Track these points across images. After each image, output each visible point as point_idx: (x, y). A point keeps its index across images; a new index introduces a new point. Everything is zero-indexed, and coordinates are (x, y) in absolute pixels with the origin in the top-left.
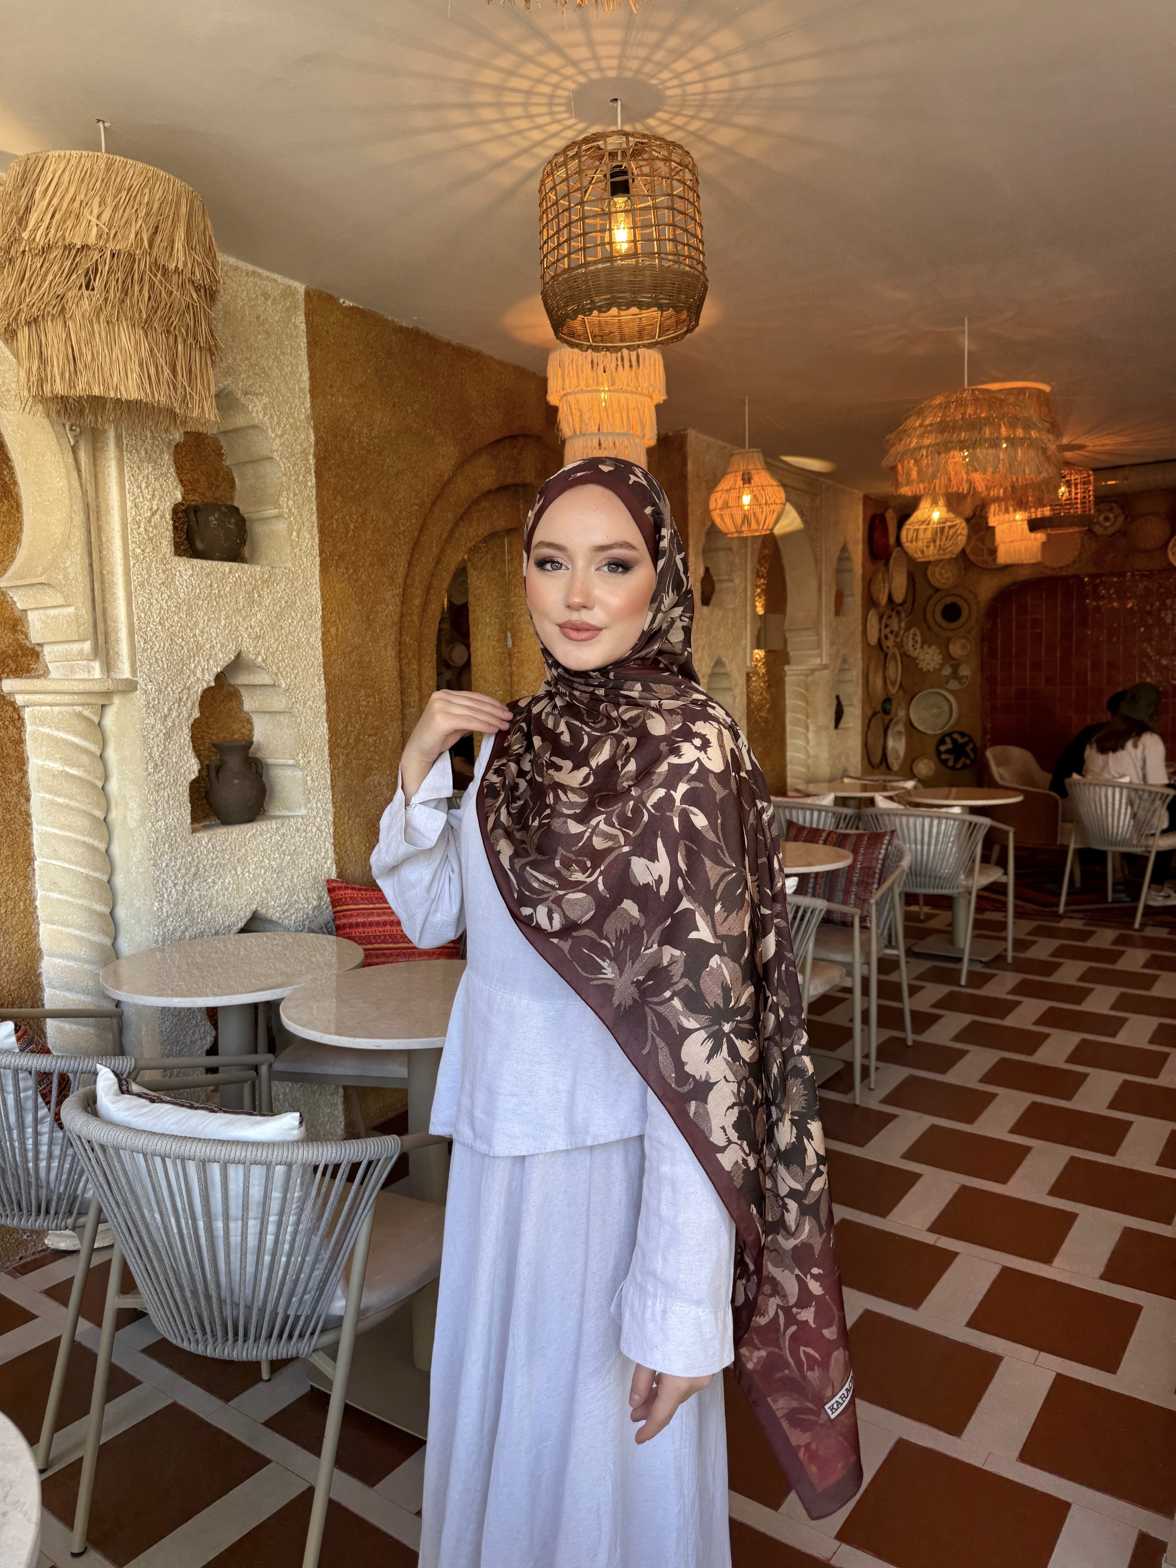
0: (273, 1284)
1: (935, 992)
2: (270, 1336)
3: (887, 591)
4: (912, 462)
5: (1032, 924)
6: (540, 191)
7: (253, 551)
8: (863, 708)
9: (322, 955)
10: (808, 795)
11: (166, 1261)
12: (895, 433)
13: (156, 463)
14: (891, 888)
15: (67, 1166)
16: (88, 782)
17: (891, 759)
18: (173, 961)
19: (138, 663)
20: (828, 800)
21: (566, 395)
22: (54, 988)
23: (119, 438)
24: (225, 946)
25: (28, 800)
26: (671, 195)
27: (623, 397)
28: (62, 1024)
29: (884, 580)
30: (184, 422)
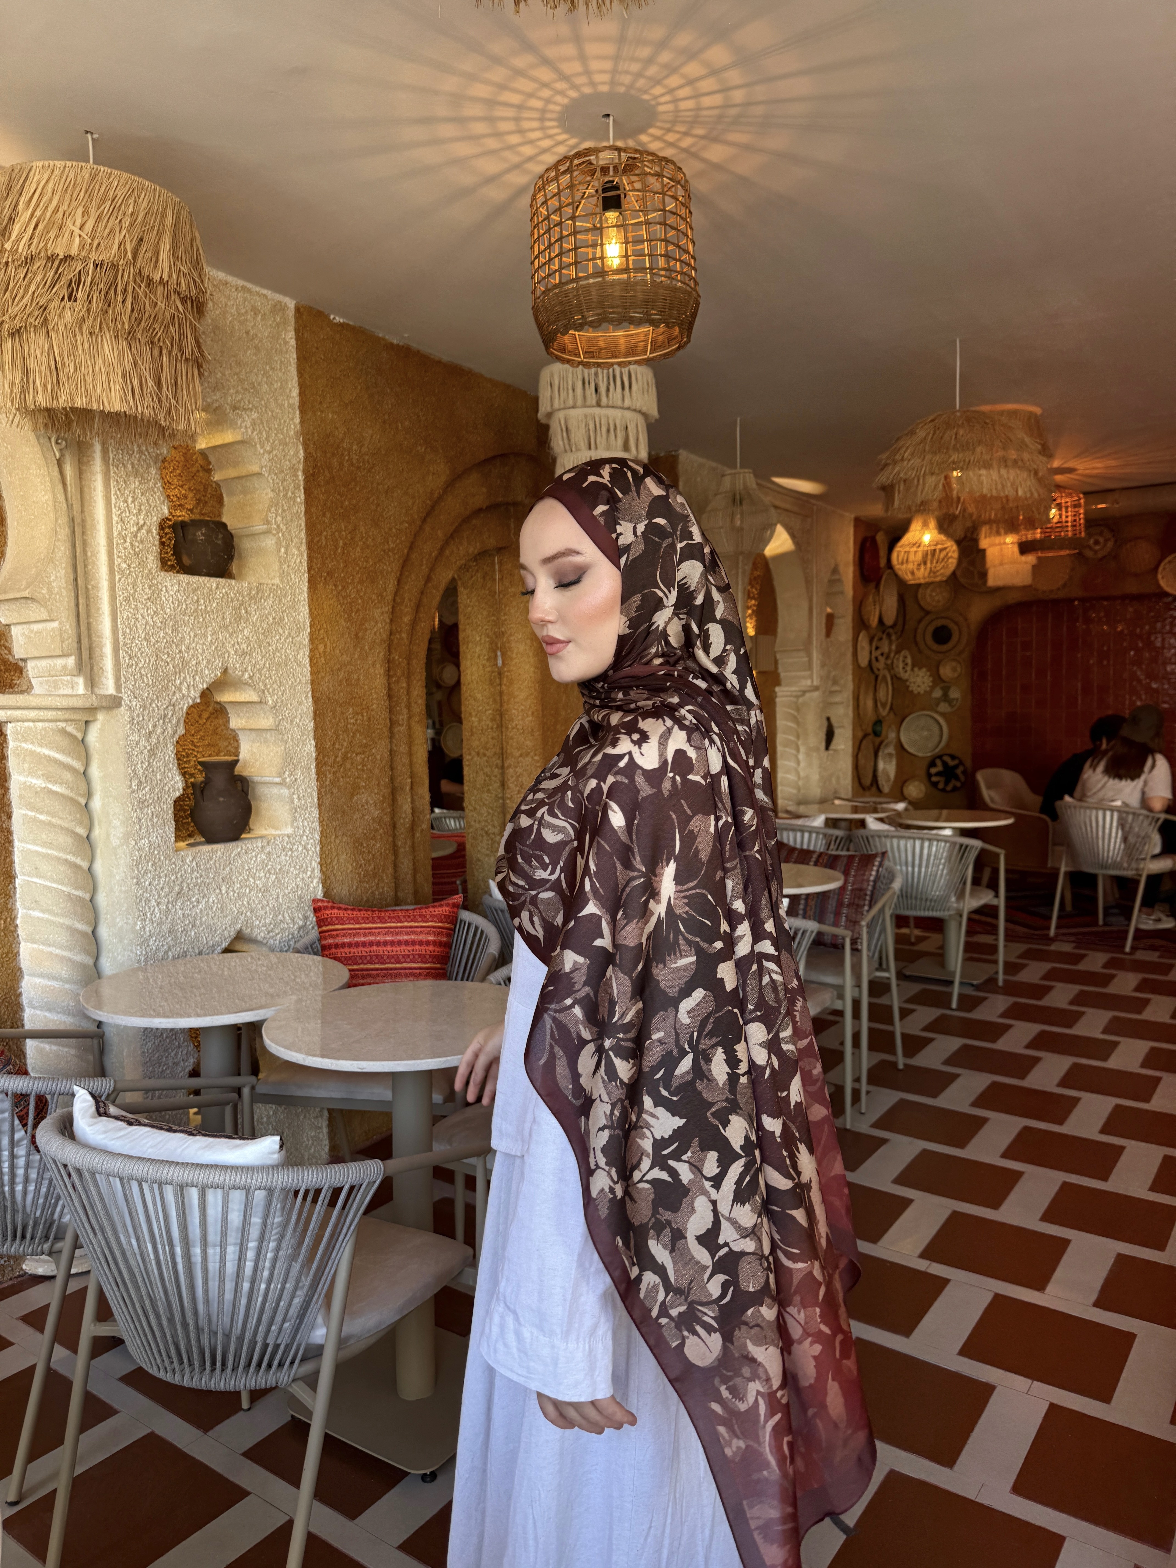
0: (252, 1312)
1: (926, 1014)
2: (249, 1365)
3: (877, 613)
5: (1022, 947)
6: (531, 206)
7: (240, 567)
8: (854, 730)
9: (307, 975)
10: (799, 817)
11: (143, 1289)
12: (888, 453)
13: (142, 477)
14: (882, 910)
15: (44, 1190)
16: (71, 799)
17: (882, 781)
18: (155, 981)
19: (123, 679)
20: (819, 821)
21: (556, 411)
22: (35, 1008)
23: (105, 452)
24: (209, 967)
25: (10, 817)
26: (664, 210)
28: (42, 1045)
29: (875, 602)
30: (173, 435)
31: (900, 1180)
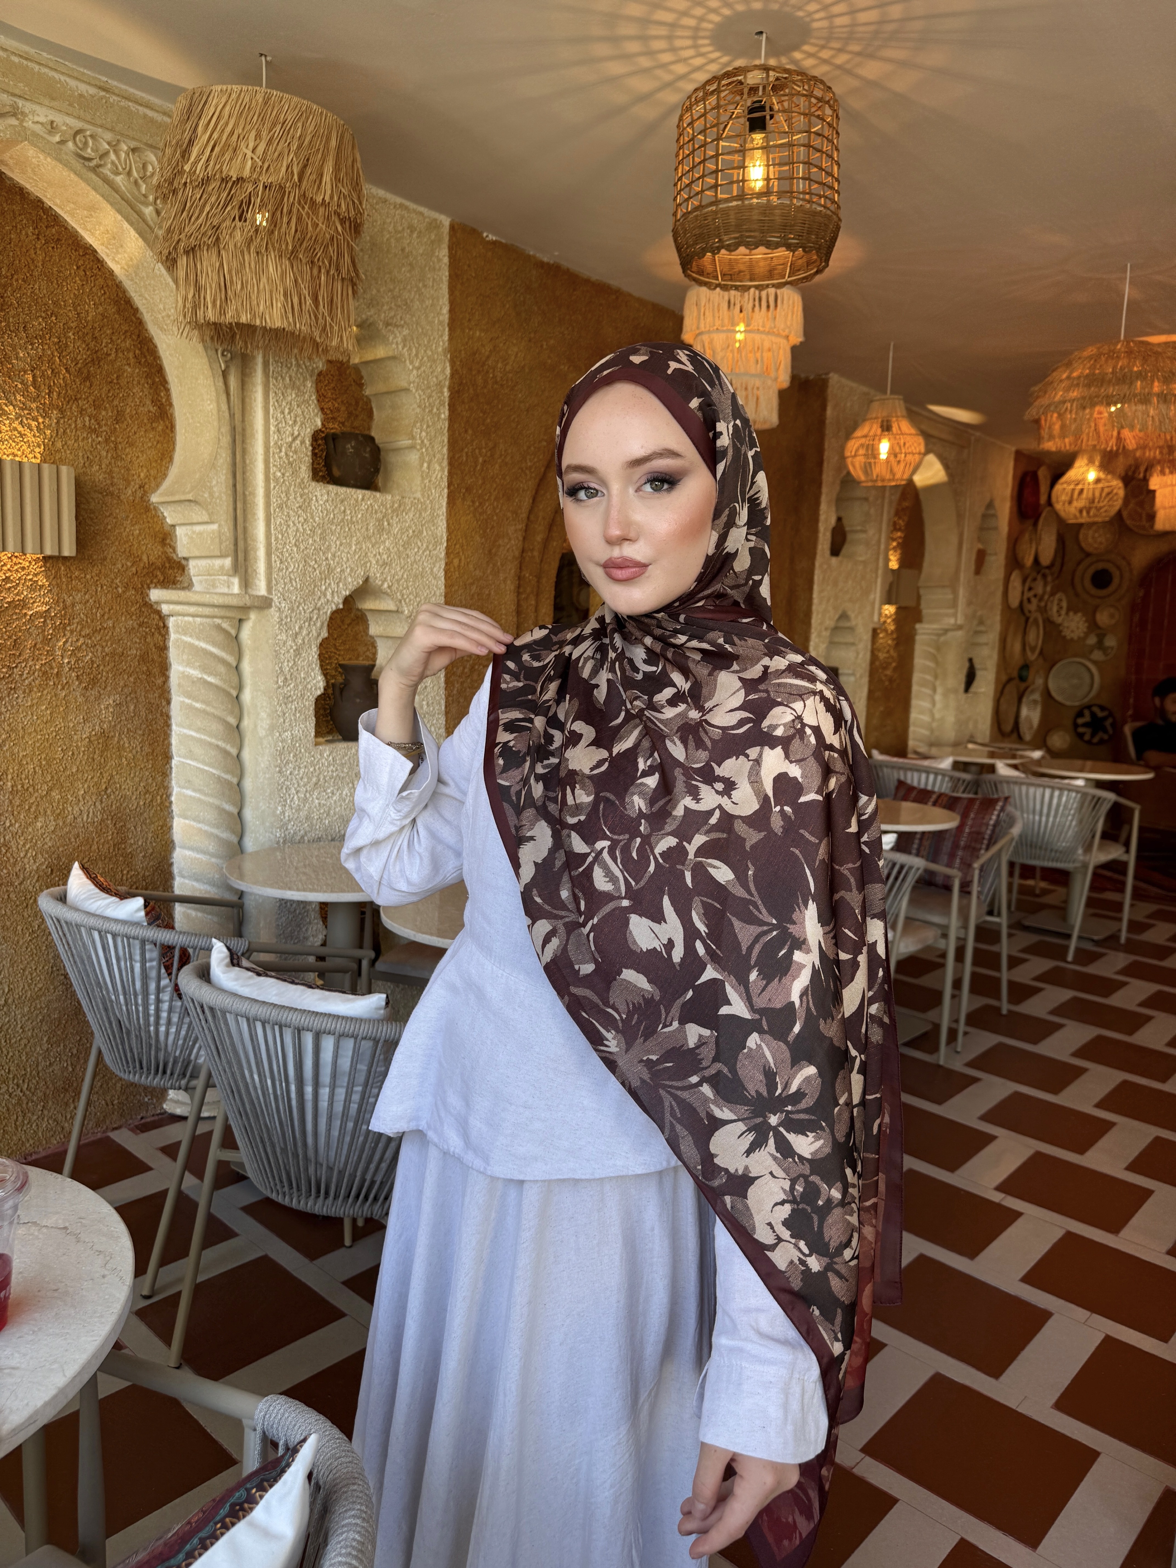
1: (1040, 965)
2: (348, 1196)
3: (1033, 552)
4: (1055, 415)
5: (1151, 907)
6: (678, 126)
7: (386, 480)
8: (998, 673)
10: (926, 757)
12: (1040, 385)
13: (299, 389)
14: (999, 854)
16: (224, 691)
17: (1024, 728)
18: (292, 862)
19: (274, 582)
20: (946, 764)
21: (701, 334)
22: (184, 877)
23: (266, 364)
25: (169, 702)
26: (809, 132)
27: (757, 337)
28: (189, 911)
29: (1031, 540)
30: (326, 351)
31: (986, 1117)
